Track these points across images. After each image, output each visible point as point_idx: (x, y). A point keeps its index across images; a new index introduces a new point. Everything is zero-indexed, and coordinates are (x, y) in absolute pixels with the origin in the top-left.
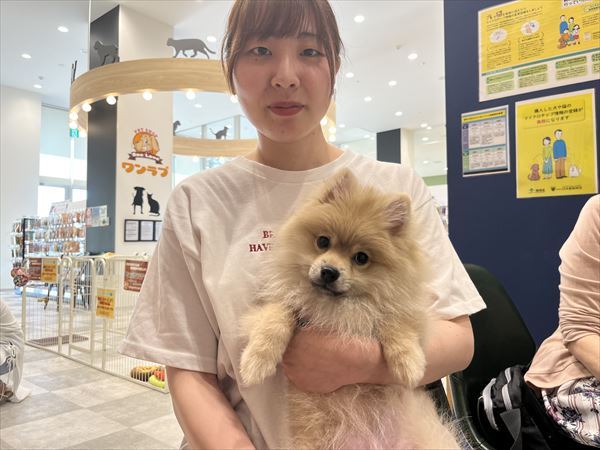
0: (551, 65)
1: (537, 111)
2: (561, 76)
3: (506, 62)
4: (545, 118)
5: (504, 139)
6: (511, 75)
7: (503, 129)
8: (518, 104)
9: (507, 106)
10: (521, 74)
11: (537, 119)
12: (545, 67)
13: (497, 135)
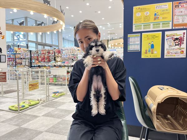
0: (152, 24)
1: (147, 36)
2: (154, 28)
3: (140, 22)
4: (149, 38)
5: (139, 42)
6: (141, 26)
7: (139, 40)
8: (143, 34)
9: (140, 34)
10: (144, 26)
11: (147, 38)
12: (150, 25)
13: (137, 41)
